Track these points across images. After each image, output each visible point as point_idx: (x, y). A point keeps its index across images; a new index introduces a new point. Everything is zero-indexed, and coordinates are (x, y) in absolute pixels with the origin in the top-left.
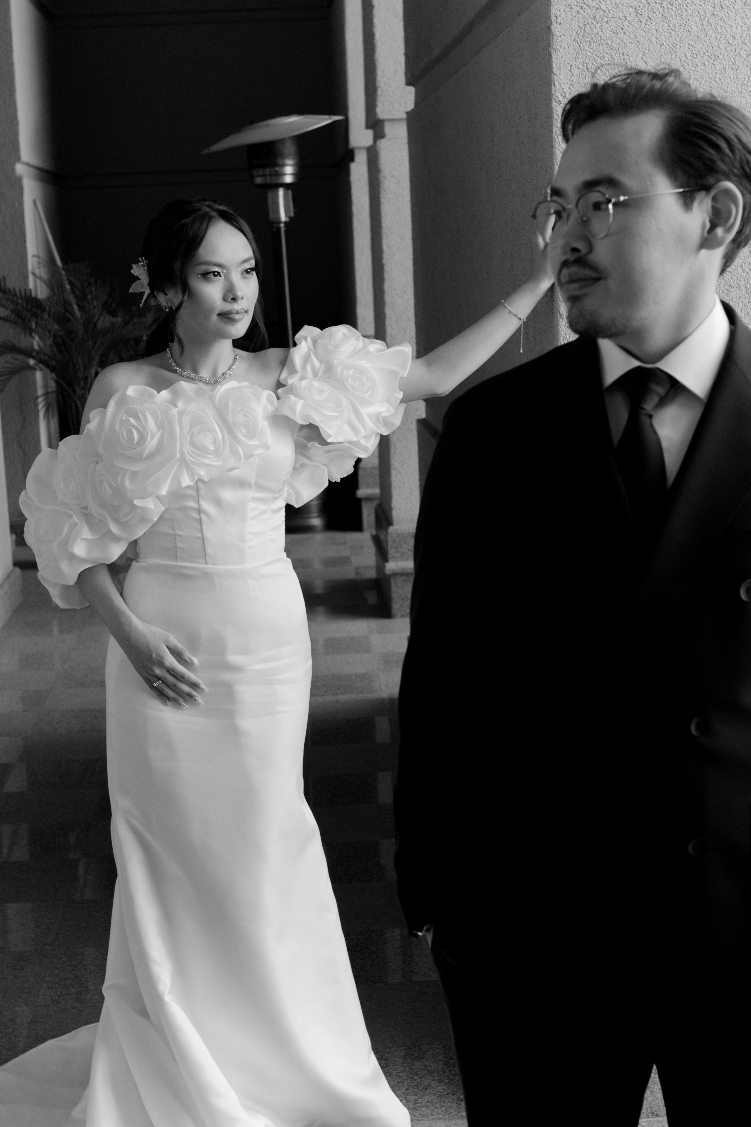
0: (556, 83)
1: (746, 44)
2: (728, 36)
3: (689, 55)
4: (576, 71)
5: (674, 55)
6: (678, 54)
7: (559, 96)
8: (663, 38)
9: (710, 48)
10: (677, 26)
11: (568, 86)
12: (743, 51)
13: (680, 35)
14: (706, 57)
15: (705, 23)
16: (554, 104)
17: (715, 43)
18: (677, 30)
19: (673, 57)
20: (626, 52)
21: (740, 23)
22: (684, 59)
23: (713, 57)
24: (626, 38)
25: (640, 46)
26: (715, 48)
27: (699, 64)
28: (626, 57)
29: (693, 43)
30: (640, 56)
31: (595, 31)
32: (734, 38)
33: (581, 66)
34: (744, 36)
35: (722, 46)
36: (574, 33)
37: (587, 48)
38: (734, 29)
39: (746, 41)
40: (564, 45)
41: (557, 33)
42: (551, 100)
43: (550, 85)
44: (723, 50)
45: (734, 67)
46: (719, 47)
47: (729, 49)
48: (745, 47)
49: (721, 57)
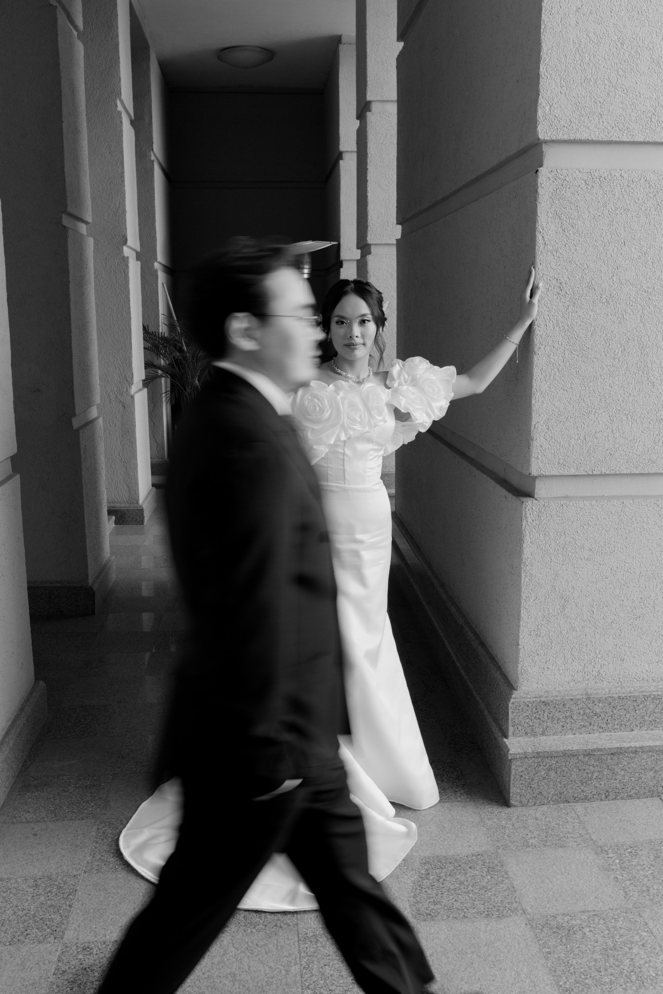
0: (539, 221)
1: (645, 203)
2: (635, 198)
3: (613, 208)
4: (550, 215)
5: (605, 208)
6: (608, 207)
7: (540, 229)
8: (600, 198)
9: (625, 205)
10: (608, 191)
11: (545, 223)
12: (643, 207)
13: (609, 197)
14: (622, 210)
15: (623, 190)
16: (537, 233)
17: (628, 202)
18: (607, 194)
19: (605, 209)
20: (579, 205)
21: (642, 191)
22: (610, 210)
23: (626, 210)
24: (579, 197)
25: (587, 202)
26: (628, 205)
27: (619, 213)
28: (579, 208)
29: (616, 202)
30: (586, 208)
31: (562, 193)
32: (639, 199)
33: (553, 212)
34: (644, 198)
35: (632, 204)
36: (551, 193)
37: (557, 202)
38: (639, 194)
39: (645, 202)
40: (544, 200)
41: (541, 193)
42: (535, 231)
43: (536, 222)
44: (632, 206)
45: (638, 216)
46: (630, 204)
47: (635, 206)
48: (644, 205)
49: (631, 210)
